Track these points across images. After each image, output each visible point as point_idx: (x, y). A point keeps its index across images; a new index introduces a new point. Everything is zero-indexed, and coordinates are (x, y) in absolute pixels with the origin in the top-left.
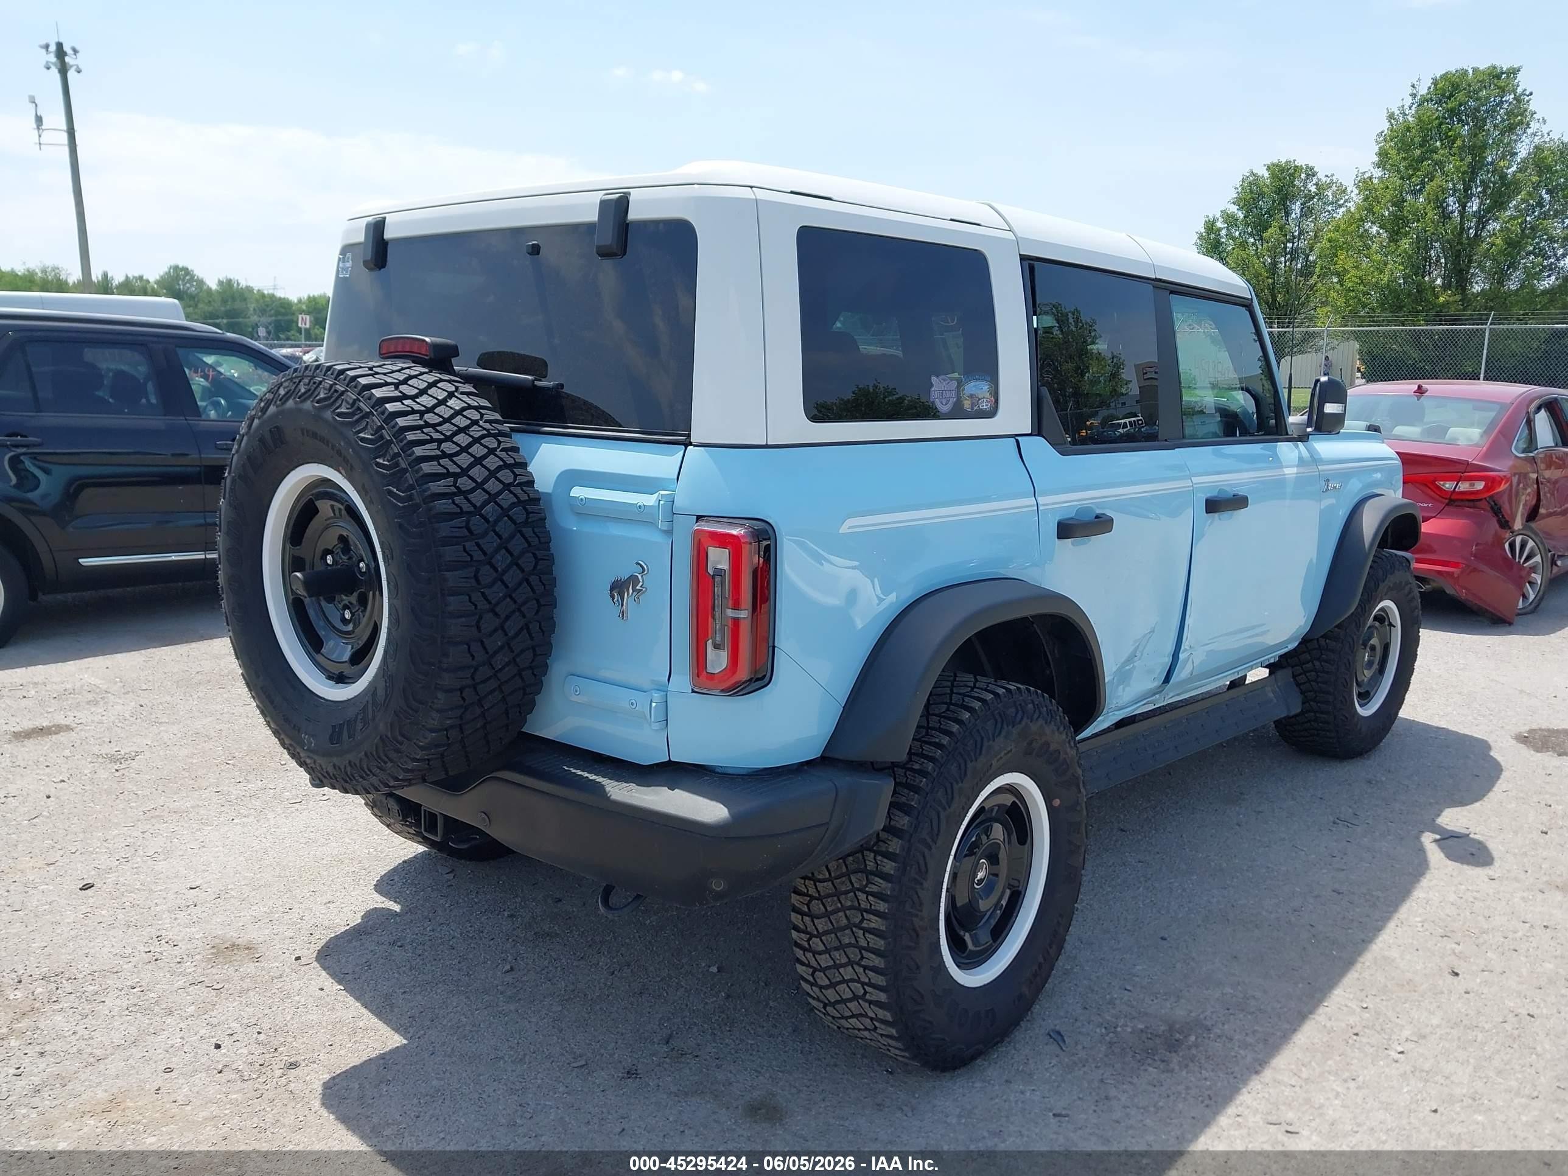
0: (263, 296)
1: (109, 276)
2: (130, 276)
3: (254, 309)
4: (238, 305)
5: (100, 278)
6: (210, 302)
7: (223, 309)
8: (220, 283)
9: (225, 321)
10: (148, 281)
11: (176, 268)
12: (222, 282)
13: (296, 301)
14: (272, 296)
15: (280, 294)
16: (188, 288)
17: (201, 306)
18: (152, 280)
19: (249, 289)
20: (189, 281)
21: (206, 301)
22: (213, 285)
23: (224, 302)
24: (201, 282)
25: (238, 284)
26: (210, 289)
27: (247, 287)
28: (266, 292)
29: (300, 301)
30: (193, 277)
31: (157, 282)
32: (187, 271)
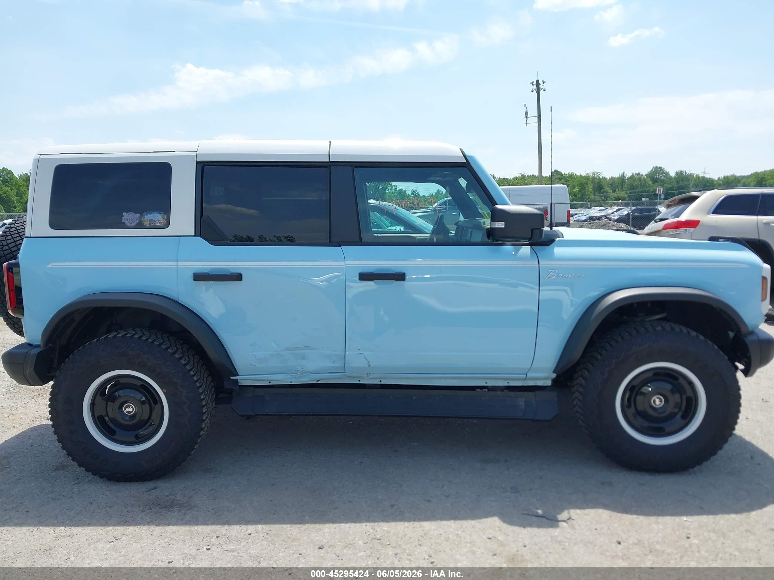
0: (699, 177)
1: (625, 174)
2: (635, 173)
3: (693, 185)
4: (685, 183)
5: (621, 175)
6: (670, 183)
7: (677, 186)
8: (677, 173)
9: (677, 192)
10: (642, 175)
11: (656, 168)
12: (678, 173)
13: (716, 179)
14: (703, 178)
15: (707, 176)
16: (661, 177)
17: (665, 185)
18: (644, 174)
19: (692, 175)
20: (662, 173)
21: (669, 182)
22: (673, 174)
23: (677, 182)
24: (667, 174)
25: (686, 173)
26: (671, 177)
27: (691, 174)
28: (700, 176)
29: (719, 179)
30: (664, 171)
31: (646, 175)
32: (661, 168)
